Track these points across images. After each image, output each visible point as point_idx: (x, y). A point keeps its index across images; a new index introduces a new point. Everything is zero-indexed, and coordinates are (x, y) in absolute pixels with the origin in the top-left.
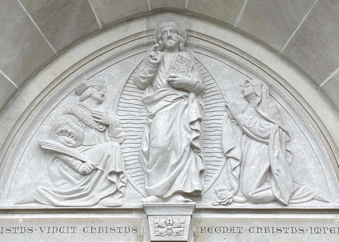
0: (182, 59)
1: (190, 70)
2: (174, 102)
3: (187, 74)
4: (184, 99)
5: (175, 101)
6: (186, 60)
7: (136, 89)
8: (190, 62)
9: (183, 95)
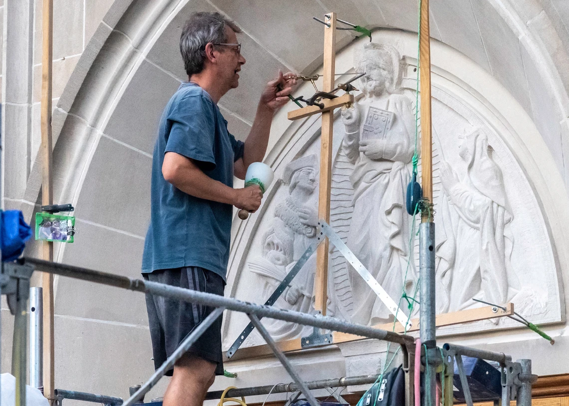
0: (376, 112)
1: (389, 128)
2: (373, 182)
3: (385, 136)
4: (385, 174)
5: (374, 179)
6: (382, 113)
7: (347, 164)
8: (388, 115)
9: (382, 170)
